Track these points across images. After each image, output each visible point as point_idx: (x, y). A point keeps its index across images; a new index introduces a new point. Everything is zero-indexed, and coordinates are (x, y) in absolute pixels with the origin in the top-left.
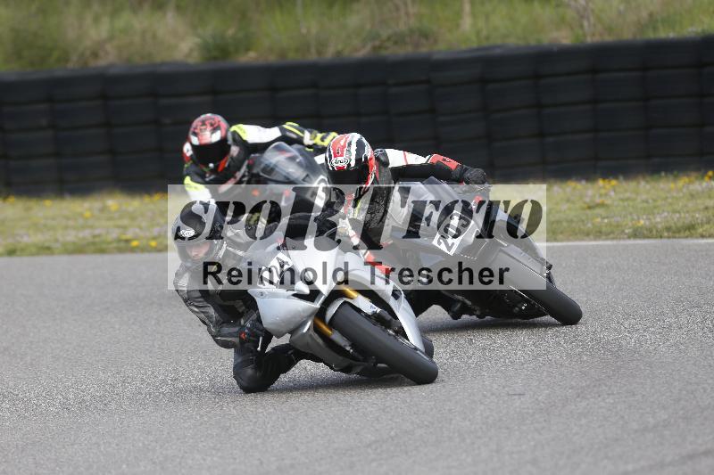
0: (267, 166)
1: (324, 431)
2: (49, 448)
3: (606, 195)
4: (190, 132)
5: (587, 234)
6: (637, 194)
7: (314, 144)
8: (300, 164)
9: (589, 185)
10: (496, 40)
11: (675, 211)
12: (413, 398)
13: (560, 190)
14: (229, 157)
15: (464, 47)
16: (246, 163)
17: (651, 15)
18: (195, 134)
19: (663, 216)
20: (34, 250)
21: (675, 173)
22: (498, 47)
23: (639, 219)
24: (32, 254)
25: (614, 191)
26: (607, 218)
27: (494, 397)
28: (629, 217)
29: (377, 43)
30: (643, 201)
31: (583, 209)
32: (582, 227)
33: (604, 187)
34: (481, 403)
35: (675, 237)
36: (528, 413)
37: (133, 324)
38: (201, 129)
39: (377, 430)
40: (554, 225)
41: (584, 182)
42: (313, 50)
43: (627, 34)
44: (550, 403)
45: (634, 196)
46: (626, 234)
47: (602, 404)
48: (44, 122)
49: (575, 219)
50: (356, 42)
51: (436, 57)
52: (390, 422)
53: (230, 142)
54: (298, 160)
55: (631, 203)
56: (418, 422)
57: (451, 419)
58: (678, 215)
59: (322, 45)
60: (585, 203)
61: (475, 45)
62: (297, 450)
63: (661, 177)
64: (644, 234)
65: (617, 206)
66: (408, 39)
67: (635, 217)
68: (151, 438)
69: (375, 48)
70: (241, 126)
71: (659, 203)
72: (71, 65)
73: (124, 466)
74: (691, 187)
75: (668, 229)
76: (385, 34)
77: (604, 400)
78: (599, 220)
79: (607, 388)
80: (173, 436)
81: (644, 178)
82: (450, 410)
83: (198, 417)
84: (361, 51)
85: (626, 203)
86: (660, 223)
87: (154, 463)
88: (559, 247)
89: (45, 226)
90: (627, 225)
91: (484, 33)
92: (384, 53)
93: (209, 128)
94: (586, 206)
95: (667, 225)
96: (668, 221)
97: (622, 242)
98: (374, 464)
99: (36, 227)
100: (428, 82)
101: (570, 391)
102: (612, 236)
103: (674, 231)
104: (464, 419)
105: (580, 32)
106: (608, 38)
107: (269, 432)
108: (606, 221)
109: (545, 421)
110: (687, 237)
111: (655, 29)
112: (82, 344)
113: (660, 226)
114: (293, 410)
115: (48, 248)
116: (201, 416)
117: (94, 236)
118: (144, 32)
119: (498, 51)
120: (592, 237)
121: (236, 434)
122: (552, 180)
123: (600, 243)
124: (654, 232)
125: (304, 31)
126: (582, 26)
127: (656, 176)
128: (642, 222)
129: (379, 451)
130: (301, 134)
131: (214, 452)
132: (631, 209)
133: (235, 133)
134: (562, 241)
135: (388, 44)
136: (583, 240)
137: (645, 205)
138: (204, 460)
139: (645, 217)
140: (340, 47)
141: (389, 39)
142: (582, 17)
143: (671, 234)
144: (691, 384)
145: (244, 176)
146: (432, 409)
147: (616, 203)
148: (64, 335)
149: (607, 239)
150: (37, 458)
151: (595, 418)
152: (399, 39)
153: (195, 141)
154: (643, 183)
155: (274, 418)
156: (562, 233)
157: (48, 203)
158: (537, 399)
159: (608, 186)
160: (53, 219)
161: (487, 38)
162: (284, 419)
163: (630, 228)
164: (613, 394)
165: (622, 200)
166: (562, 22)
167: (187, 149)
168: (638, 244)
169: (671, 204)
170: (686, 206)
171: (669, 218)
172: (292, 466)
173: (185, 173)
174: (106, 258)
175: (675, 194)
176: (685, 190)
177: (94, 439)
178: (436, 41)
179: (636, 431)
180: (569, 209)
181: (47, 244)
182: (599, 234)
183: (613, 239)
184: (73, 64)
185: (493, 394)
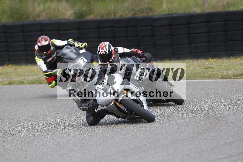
0: (63, 53)
1: (117, 144)
2: (23, 150)
3: (212, 64)
4: (38, 42)
5: (206, 77)
6: (223, 64)
7: (79, 47)
8: (74, 53)
9: (206, 61)
10: (175, 11)
11: (236, 70)
12: (147, 133)
13: (196, 62)
14: (50, 50)
15: (164, 14)
16: (56, 52)
17: (227, 3)
18: (39, 42)
19: (232, 71)
20: (18, 83)
21: (236, 56)
22: (175, 13)
23: (223, 72)
24: (17, 84)
25: (215, 63)
26: (213, 72)
27: (174, 133)
28: (220, 72)
29: (134, 12)
30: (225, 66)
31: (204, 69)
32: (204, 75)
33: (211, 61)
34: (170, 135)
35: (236, 78)
36: (186, 138)
37: (52, 108)
38: (41, 41)
39: (134, 144)
40: (195, 74)
41: (205, 60)
42: (112, 15)
43: (219, 9)
44: (193, 135)
45: (222, 64)
46: (219, 77)
47: (211, 135)
48: (21, 39)
49: (202, 72)
50: (127, 12)
51: (154, 17)
52: (139, 141)
53: (51, 45)
54: (73, 52)
55: (221, 67)
56: (148, 141)
57: (160, 140)
58: (237, 71)
59: (115, 13)
60: (205, 67)
61: (167, 13)
62: (107, 151)
63: (231, 58)
64: (225, 77)
65: (216, 68)
66: (145, 11)
67: (222, 72)
68: (58, 147)
69: (133, 14)
70: (54, 40)
71: (230, 67)
72: (30, 20)
73: (49, 156)
74: (241, 61)
75: (233, 76)
76: (137, 9)
77: (212, 134)
78: (210, 72)
79: (212, 130)
80: (65, 146)
81: (225, 58)
82: (159, 137)
83: (74, 140)
84: (129, 15)
85: (219, 67)
86: (231, 73)
87: (59, 155)
88: (196, 82)
89: (21, 74)
90: (219, 74)
91: (171, 9)
92: (136, 16)
93: (44, 40)
94: (205, 68)
95: (233, 74)
96: (233, 73)
97: (218, 80)
98: (134, 156)
99: (19, 75)
100: (151, 25)
101: (200, 131)
102: (214, 78)
103: (235, 76)
104: (164, 140)
105: (203, 9)
106: (213, 11)
107: (98, 145)
108: (212, 73)
109: (192, 141)
110: (240, 78)
111: (229, 7)
112: (34, 115)
113: (230, 75)
114: (106, 137)
115: (23, 82)
116: (75, 139)
117: (38, 78)
118: (55, 9)
119: (175, 15)
120: (207, 78)
121: (86, 145)
122: (194, 59)
123: (210, 80)
124: (229, 77)
125: (109, 8)
126: (204, 6)
127: (229, 58)
128: (225, 73)
129: (135, 151)
130: (74, 43)
131: (79, 151)
132: (221, 69)
133: (52, 42)
134: (197, 80)
135: (138, 13)
136: (204, 79)
137: (225, 67)
138: (76, 154)
139: (225, 71)
140: (121, 14)
141: (138, 11)
142: (204, 3)
143: (234, 77)
144: (241, 128)
145: (55, 57)
146: (153, 137)
147: (216, 67)
148: (28, 112)
149: (212, 79)
150: (19, 154)
151: (209, 140)
152: (141, 11)
153: (39, 44)
154: (225, 60)
155: (99, 140)
156: (197, 77)
157: (22, 67)
158: (189, 134)
159: (213, 61)
160: (24, 72)
161: (172, 11)
162: (103, 140)
163: (220, 75)
164: (215, 132)
165: (218, 66)
166: (197, 5)
167: (36, 47)
168: (223, 81)
169: (234, 67)
170: (240, 68)
171: (234, 72)
172: (106, 156)
173: (35, 55)
174: (42, 85)
175: (236, 64)
176: (239, 62)
177: (38, 147)
178: (154, 12)
179: (223, 145)
180: (200, 69)
181: (22, 81)
182: (210, 77)
183: (214, 79)
184: (31, 19)
185: (174, 132)
